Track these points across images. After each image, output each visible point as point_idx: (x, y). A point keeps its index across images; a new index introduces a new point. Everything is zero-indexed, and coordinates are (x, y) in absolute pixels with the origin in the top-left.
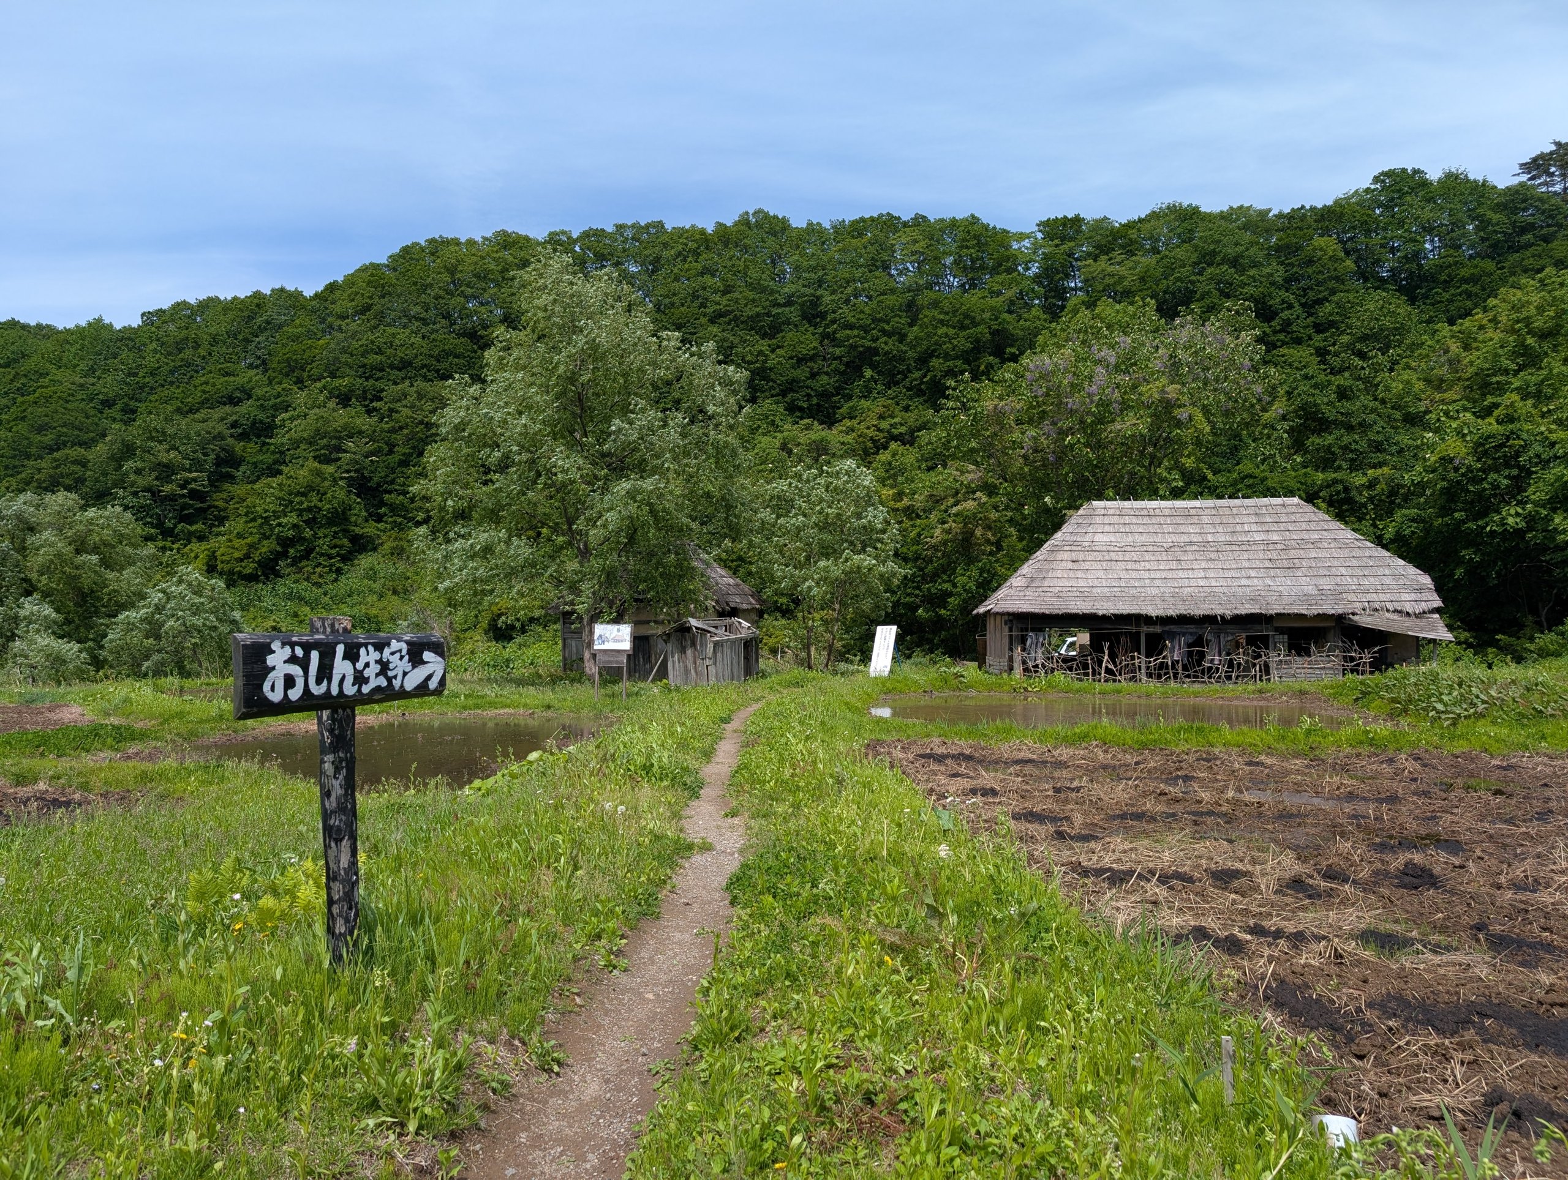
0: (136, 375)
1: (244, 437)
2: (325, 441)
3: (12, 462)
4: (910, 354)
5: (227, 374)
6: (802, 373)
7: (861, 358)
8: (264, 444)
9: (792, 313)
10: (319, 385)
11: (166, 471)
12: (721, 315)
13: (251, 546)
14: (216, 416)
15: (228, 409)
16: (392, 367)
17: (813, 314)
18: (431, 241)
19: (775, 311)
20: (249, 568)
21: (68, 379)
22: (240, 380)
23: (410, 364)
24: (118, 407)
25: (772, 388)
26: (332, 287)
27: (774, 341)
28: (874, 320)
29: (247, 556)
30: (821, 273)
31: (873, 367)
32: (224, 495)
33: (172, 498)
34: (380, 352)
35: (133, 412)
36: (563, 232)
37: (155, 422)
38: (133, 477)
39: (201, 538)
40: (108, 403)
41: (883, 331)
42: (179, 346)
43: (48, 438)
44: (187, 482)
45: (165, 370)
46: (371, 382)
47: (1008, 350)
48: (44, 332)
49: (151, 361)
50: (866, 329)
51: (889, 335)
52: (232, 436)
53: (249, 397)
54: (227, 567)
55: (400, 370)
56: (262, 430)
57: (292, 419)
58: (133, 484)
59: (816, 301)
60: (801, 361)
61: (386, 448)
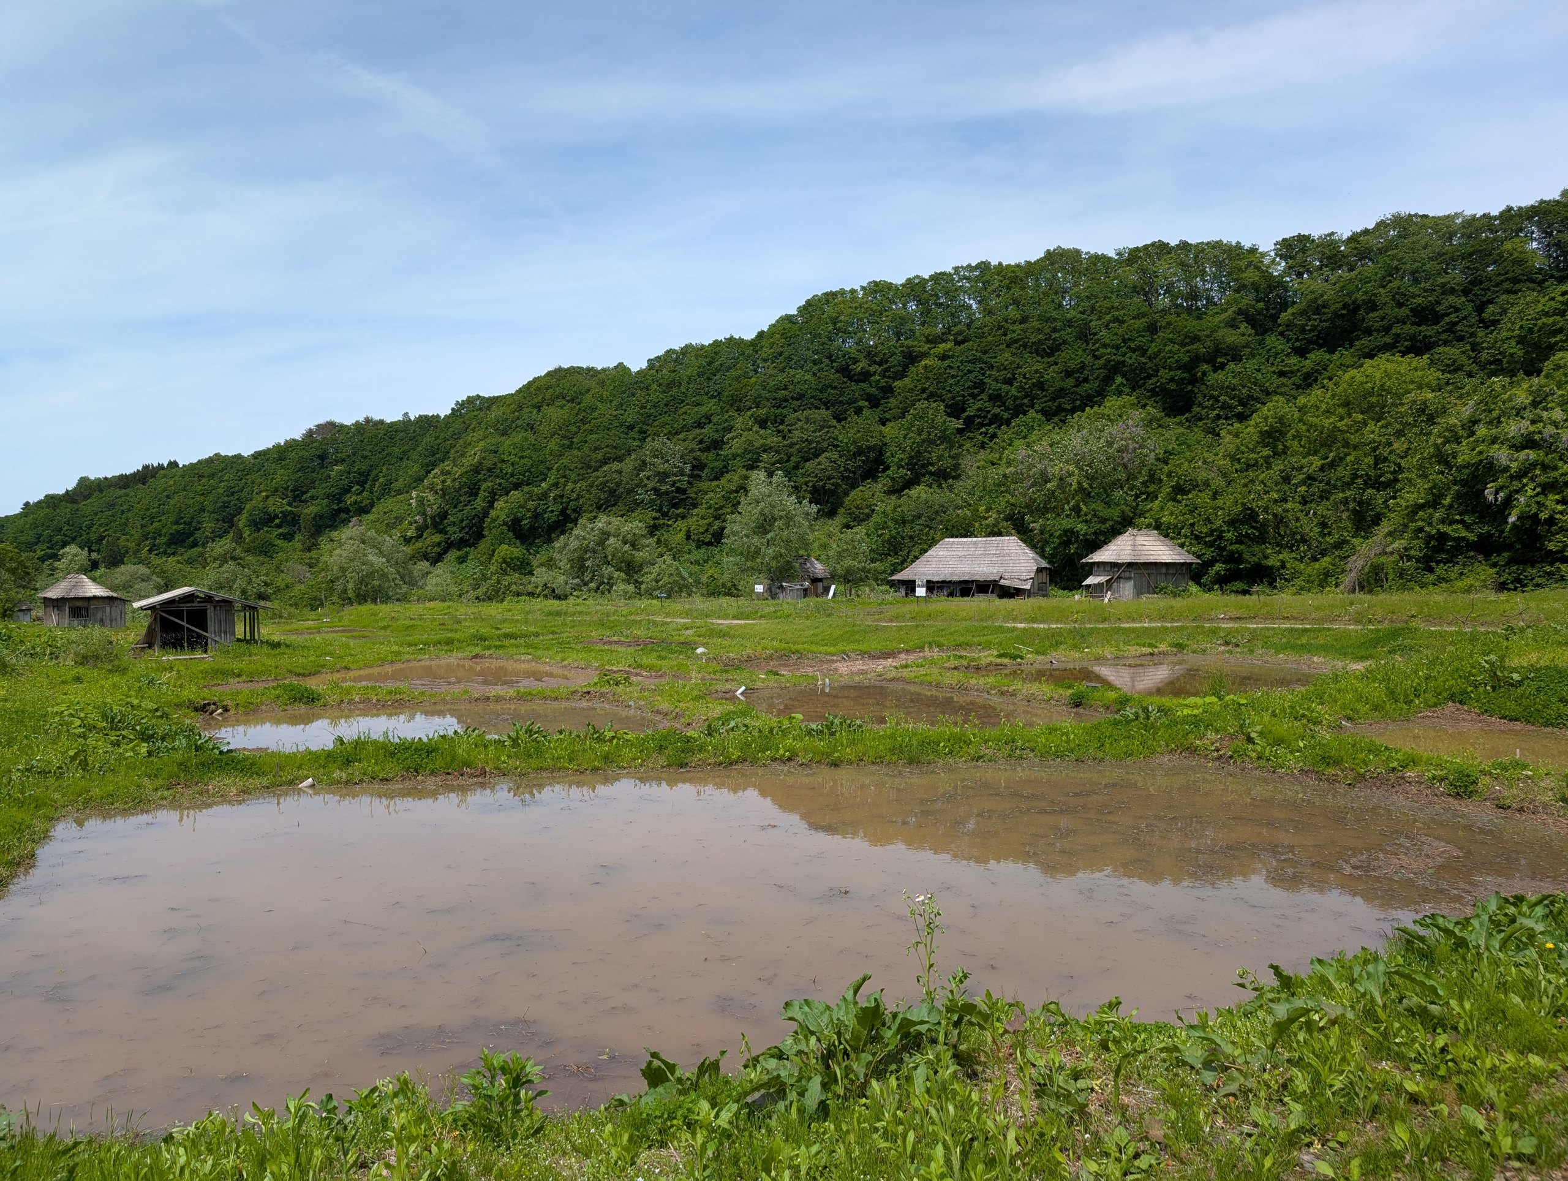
0: (645, 408)
1: (707, 449)
2: (749, 456)
3: (582, 471)
4: (1149, 365)
5: (698, 404)
6: (1070, 381)
7: (1114, 369)
8: (718, 455)
9: (1068, 334)
10: (749, 413)
11: (663, 476)
12: (1016, 341)
13: (710, 525)
14: (691, 437)
15: (698, 431)
16: (793, 398)
17: (1085, 335)
18: (826, 294)
19: (1054, 336)
20: (708, 538)
21: (607, 411)
22: (704, 409)
23: (804, 395)
24: (636, 430)
25: (1045, 396)
26: (761, 334)
27: (1052, 359)
28: (1124, 341)
29: (707, 530)
30: (1092, 302)
31: (1124, 376)
32: (695, 489)
33: (667, 493)
34: (786, 389)
35: (645, 432)
36: (918, 277)
37: (656, 445)
38: (645, 481)
39: (684, 517)
40: (631, 427)
41: (1129, 348)
42: (670, 385)
43: (599, 455)
44: (674, 483)
45: (661, 404)
46: (780, 410)
47: (1219, 360)
48: (591, 372)
49: (654, 398)
50: (1117, 348)
51: (1133, 350)
52: (700, 449)
53: (710, 422)
54: (696, 537)
55: (797, 400)
56: (716, 445)
57: (733, 439)
58: (646, 485)
59: (1087, 325)
60: (1069, 373)
61: (785, 458)
